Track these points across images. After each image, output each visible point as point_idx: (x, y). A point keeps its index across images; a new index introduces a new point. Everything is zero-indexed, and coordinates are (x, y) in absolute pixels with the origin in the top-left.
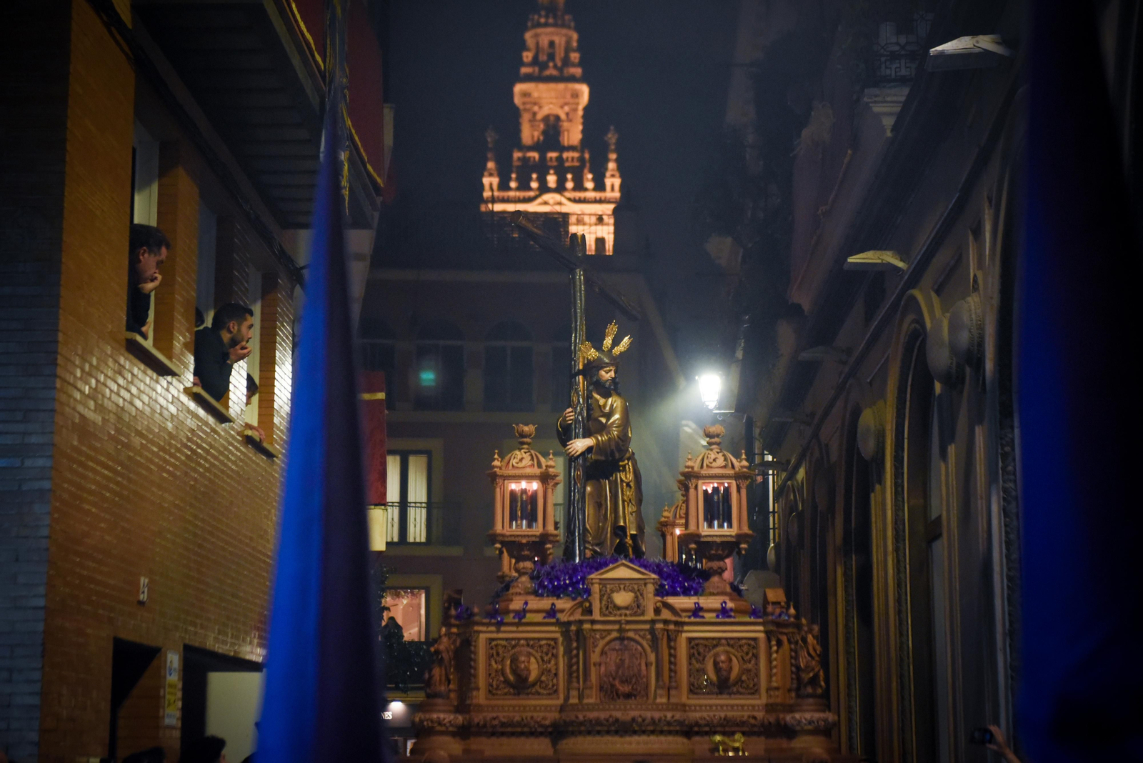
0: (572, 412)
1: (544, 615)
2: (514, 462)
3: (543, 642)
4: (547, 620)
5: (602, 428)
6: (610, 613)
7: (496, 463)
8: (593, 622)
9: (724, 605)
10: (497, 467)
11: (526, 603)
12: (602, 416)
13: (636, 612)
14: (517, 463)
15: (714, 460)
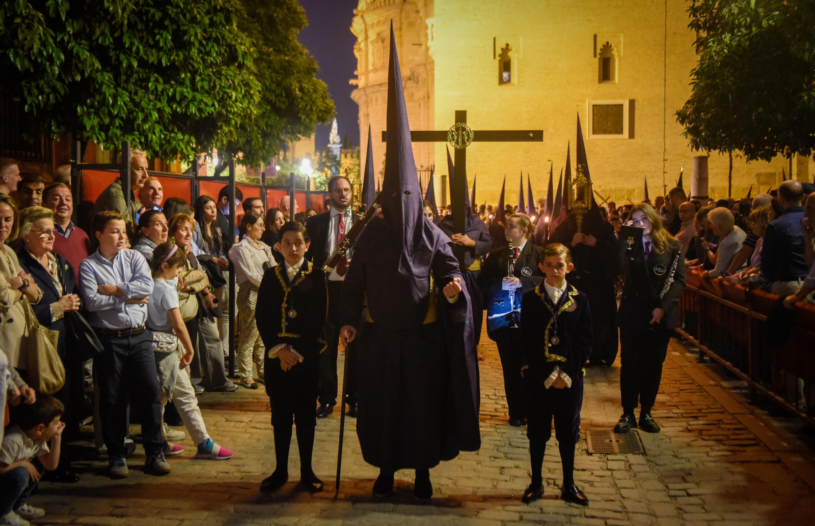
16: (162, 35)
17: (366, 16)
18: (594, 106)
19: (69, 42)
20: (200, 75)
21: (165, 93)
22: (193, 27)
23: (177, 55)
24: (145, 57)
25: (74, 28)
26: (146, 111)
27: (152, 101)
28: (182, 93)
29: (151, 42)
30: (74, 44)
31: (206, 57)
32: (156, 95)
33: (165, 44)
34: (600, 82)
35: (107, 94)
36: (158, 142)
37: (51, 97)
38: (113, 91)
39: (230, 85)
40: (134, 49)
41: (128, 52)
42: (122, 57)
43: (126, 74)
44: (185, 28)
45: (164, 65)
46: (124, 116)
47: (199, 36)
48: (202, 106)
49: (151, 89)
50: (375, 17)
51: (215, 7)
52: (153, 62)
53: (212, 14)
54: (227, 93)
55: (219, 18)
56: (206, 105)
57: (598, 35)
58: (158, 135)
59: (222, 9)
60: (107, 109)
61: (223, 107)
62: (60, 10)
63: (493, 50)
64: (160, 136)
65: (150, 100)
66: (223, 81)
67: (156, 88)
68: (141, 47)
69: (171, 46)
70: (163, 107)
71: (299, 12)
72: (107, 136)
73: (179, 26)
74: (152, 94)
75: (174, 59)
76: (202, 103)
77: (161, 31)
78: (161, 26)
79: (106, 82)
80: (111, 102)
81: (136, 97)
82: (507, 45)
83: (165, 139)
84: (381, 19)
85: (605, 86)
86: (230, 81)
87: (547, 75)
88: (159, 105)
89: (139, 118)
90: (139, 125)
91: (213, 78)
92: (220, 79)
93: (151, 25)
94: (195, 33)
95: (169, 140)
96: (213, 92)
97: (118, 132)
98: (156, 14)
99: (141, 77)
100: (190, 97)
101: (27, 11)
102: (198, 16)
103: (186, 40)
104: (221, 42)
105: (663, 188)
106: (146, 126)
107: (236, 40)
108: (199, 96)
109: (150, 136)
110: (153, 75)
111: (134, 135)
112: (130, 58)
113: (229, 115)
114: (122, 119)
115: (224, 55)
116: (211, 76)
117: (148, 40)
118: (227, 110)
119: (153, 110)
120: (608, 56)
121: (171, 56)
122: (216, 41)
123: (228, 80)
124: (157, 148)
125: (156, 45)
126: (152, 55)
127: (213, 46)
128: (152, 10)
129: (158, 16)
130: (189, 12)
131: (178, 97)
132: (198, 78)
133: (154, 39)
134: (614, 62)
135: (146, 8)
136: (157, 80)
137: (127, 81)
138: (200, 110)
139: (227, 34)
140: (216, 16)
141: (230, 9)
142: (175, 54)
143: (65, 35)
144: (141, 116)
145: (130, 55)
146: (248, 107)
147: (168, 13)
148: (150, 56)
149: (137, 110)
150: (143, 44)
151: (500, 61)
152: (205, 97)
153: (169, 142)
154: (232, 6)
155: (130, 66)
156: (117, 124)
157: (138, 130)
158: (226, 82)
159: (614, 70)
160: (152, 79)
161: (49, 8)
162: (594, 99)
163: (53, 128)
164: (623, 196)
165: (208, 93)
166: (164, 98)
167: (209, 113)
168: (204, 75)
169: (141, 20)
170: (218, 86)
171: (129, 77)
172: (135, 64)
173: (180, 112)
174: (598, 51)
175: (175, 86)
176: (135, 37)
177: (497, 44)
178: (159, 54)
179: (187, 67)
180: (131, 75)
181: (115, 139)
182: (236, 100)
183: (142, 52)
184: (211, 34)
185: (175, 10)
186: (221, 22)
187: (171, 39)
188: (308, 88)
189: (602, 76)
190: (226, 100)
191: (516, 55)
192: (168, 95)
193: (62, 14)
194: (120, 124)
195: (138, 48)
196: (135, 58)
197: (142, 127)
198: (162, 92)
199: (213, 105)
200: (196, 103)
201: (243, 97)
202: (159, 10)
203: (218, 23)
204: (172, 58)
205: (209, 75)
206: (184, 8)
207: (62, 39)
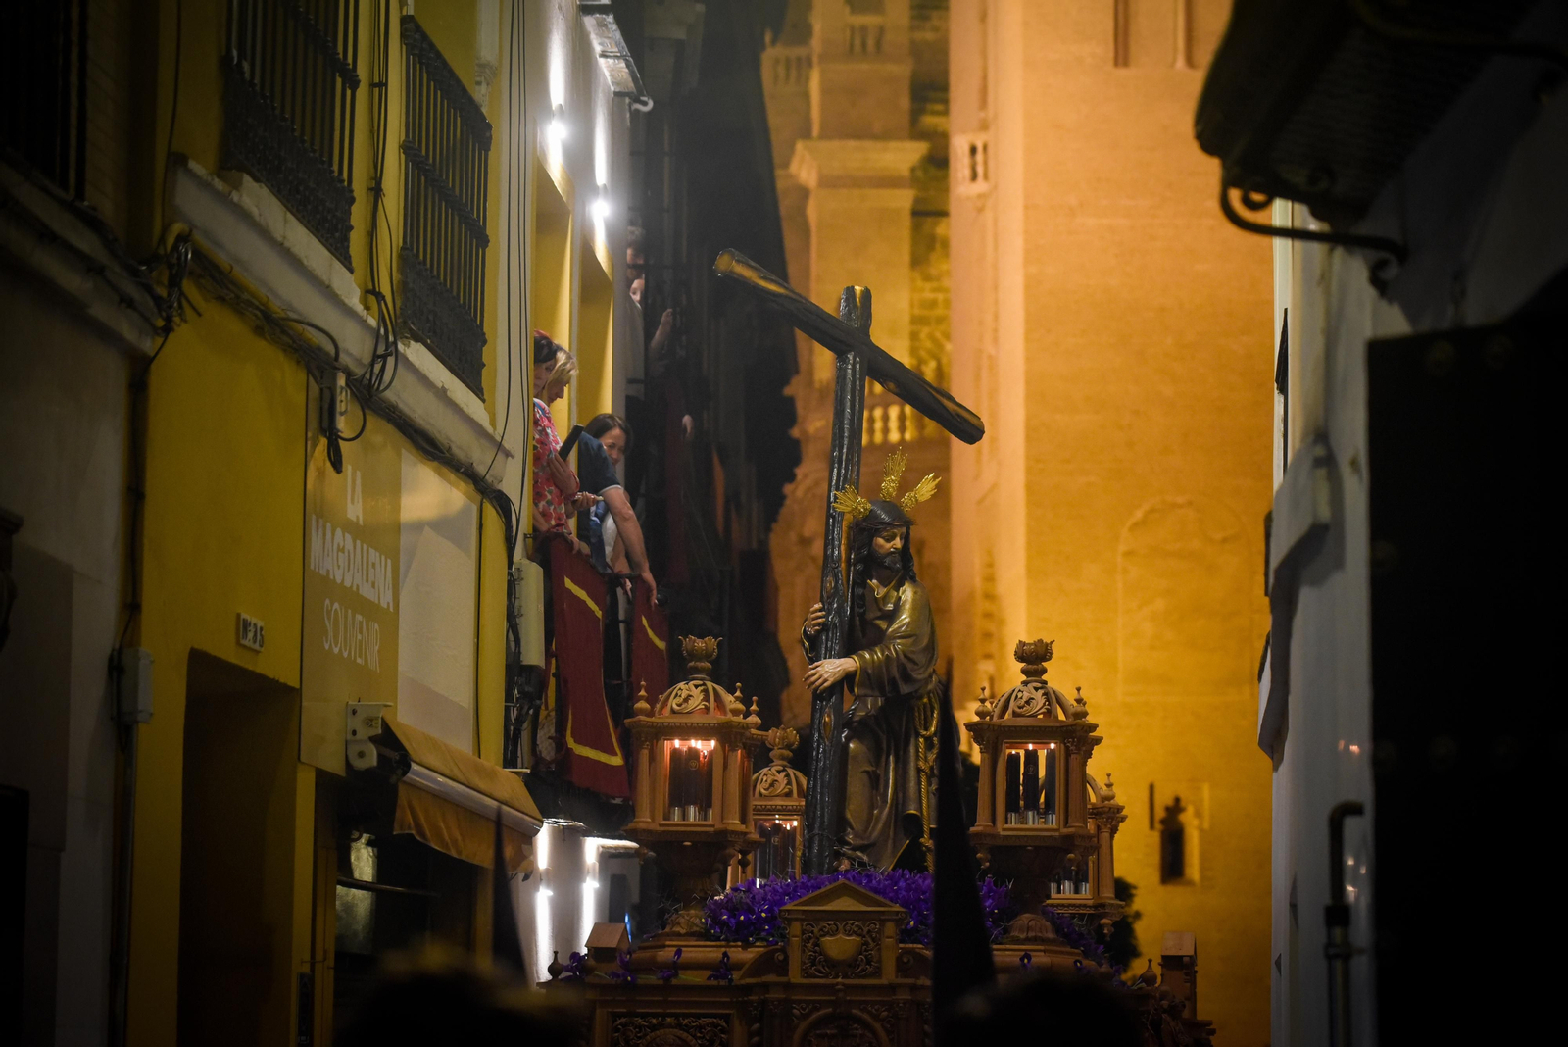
0: (820, 610)
1: (708, 973)
2: (674, 703)
3: (703, 1021)
4: (713, 982)
5: (878, 638)
6: (819, 971)
7: (642, 705)
8: (788, 987)
9: (1026, 960)
10: (642, 711)
11: (679, 953)
12: (879, 618)
13: (863, 970)
14: (679, 705)
15: (1028, 702)
63: (1148, 810)
82: (1177, 800)
151: (1163, 833)
177: (1156, 797)
191: (1194, 821)
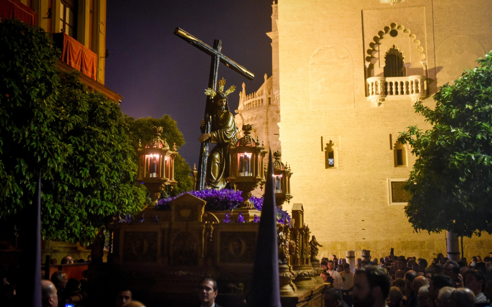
3: (150, 234)
6: (180, 220)
8: (171, 224)
13: (192, 219)
16: (83, 170)
17: (243, 114)
18: (392, 182)
19: (27, 183)
20: (107, 190)
21: (84, 203)
22: (102, 165)
23: (92, 181)
24: (73, 184)
25: (30, 177)
26: (71, 215)
27: (76, 208)
28: (94, 202)
29: (77, 175)
30: (29, 184)
31: (110, 180)
32: (79, 204)
33: (85, 175)
34: (395, 166)
35: (49, 208)
36: (79, 232)
37: (15, 210)
38: (52, 205)
39: (125, 195)
40: (66, 179)
41: (62, 182)
42: (59, 185)
43: (61, 194)
44: (98, 166)
45: (84, 187)
46: (58, 218)
47: (106, 170)
48: (107, 209)
49: (76, 201)
50: (250, 115)
51: (117, 150)
52: (77, 186)
53: (115, 154)
54: (123, 201)
55: (120, 156)
56: (110, 208)
57: (392, 134)
58: (79, 228)
59: (121, 151)
60: (48, 215)
61: (120, 209)
62: (22, 170)
63: (321, 145)
64: (80, 229)
65: (74, 208)
66: (120, 194)
67: (79, 201)
68: (70, 178)
69: (89, 176)
70: (83, 212)
71: (179, 136)
72: (47, 231)
73: (94, 165)
74: (76, 204)
75: (90, 184)
76: (107, 208)
77: (83, 168)
78: (83, 165)
79: (48, 200)
80: (50, 212)
81: (66, 207)
82: (331, 141)
83: (83, 230)
84: (253, 116)
85: (399, 169)
86: (125, 193)
87: (358, 161)
88: (80, 211)
89: (67, 220)
90: (67, 224)
91: (115, 192)
92: (119, 192)
93: (77, 165)
94: (103, 169)
95: (86, 231)
96: (114, 200)
97: (54, 229)
98: (80, 159)
99: (70, 195)
100: (99, 204)
101: (4, 176)
102: (105, 158)
103: (98, 172)
104: (120, 170)
105: (445, 241)
106: (71, 224)
107: (129, 168)
108: (105, 204)
109: (74, 229)
110: (78, 193)
111: (64, 230)
112: (63, 185)
113: (123, 213)
114: (57, 220)
115: (122, 177)
116: (113, 191)
117: (75, 174)
118: (122, 211)
119: (76, 215)
120: (400, 148)
121: (89, 182)
122: (117, 170)
123: (123, 192)
124: (78, 236)
125: (80, 176)
126: (77, 182)
127: (115, 173)
128: (78, 157)
129: (81, 160)
130: (100, 156)
131: (92, 205)
132: (105, 192)
133: (78, 173)
134: (405, 152)
135: (75, 156)
136: (80, 196)
137: (61, 198)
138: (106, 212)
139: (124, 166)
140: (117, 155)
141: (126, 151)
142: (91, 181)
143: (25, 181)
144: (68, 219)
145: (64, 184)
146: (136, 207)
147: (87, 158)
148: (76, 183)
149: (66, 215)
150: (72, 176)
151: (326, 152)
152: (108, 203)
153: (85, 232)
154: (127, 149)
155: (63, 190)
156: (54, 224)
157: (66, 227)
158: (122, 194)
159: (405, 158)
160: (77, 195)
161: (16, 169)
162: (392, 178)
163: (15, 228)
164: (417, 247)
165: (111, 201)
166: (83, 206)
167: (110, 213)
168: (109, 190)
169: (72, 163)
170: (117, 197)
171: (62, 195)
172: (66, 188)
173: (93, 213)
174: (393, 145)
175: (91, 198)
176: (67, 173)
177: (323, 141)
178: (81, 181)
179: (98, 187)
180: (64, 195)
181: (52, 233)
182: (128, 205)
183: (71, 181)
184: (114, 166)
185: (91, 156)
186: (120, 159)
187: (89, 172)
188: (184, 184)
189: (397, 162)
190: (122, 204)
191: (337, 148)
192: (86, 204)
193: (23, 172)
194: (55, 224)
195: (69, 179)
196: (66, 184)
197: (69, 225)
198: (83, 203)
199: (114, 208)
200: (103, 208)
201: (133, 201)
202: (82, 157)
203: (118, 159)
204: (89, 183)
205: (112, 190)
206: (97, 154)
207: (23, 183)
